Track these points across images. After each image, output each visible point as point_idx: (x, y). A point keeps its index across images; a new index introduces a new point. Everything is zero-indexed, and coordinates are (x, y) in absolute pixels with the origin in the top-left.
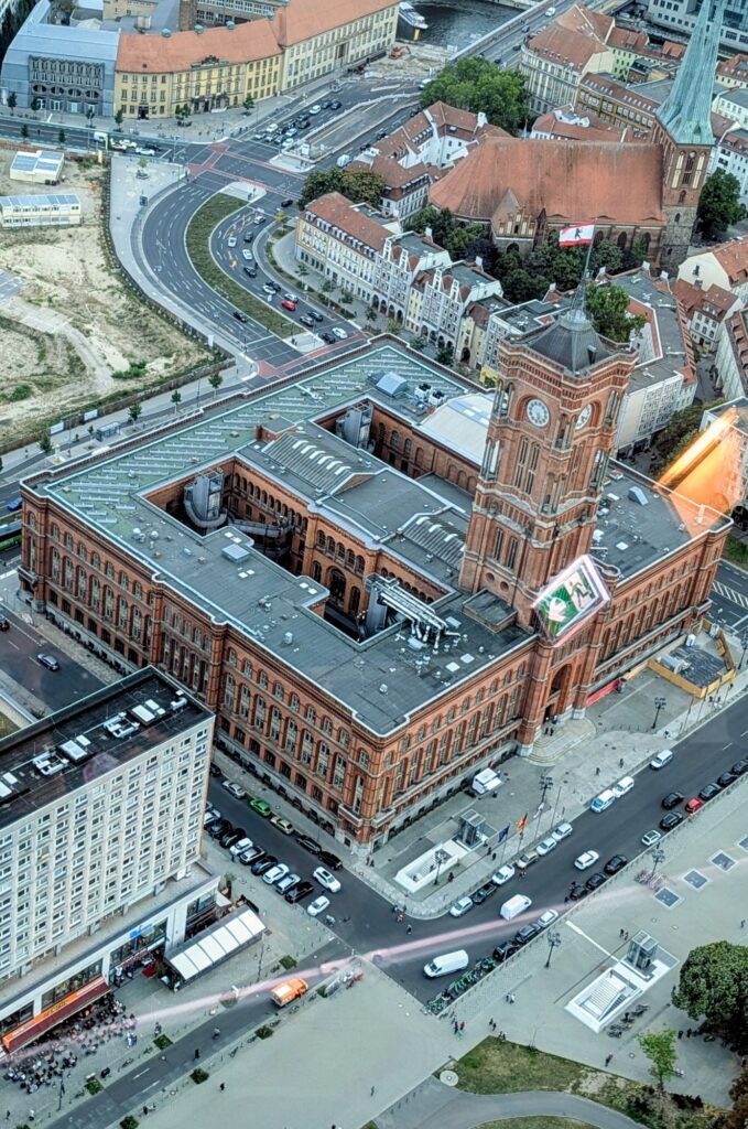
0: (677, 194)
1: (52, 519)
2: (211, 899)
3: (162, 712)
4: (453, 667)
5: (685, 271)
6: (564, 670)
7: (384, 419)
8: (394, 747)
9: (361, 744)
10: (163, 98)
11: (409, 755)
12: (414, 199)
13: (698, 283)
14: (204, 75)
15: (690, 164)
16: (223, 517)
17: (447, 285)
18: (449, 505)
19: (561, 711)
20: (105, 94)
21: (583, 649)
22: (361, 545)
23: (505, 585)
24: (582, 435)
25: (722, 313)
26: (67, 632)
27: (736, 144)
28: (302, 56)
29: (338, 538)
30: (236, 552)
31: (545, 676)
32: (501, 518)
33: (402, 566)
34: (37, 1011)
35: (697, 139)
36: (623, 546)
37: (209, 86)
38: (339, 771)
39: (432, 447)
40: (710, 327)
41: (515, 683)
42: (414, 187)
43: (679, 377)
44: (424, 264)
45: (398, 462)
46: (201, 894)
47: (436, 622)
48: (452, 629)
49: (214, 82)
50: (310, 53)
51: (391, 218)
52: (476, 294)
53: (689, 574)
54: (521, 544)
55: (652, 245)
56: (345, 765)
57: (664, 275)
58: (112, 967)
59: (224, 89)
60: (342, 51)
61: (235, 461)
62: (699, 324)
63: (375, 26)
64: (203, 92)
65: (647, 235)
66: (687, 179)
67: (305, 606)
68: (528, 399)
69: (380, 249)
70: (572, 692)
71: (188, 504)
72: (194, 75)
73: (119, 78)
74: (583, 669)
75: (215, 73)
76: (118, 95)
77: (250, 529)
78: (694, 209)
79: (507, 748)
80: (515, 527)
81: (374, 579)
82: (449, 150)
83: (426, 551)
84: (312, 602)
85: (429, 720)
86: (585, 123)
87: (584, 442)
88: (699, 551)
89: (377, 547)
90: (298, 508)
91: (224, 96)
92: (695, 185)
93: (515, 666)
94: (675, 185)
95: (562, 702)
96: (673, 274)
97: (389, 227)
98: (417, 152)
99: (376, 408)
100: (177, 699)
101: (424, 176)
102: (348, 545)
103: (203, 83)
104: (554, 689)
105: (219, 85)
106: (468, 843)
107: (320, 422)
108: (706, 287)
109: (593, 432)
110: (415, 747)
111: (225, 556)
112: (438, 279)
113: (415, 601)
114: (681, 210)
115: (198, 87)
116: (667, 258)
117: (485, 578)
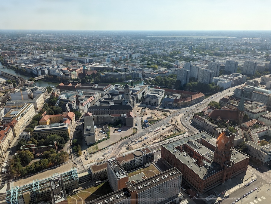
1: (165, 149)
3: (176, 173)
4: (213, 172)
5: (242, 125)
6: (228, 174)
7: (203, 140)
8: (205, 181)
9: (201, 180)
10: (178, 105)
16: (184, 151)
18: (212, 151)
19: (227, 179)
22: (200, 155)
28: (194, 101)
29: (197, 154)
32: (218, 154)
33: (206, 158)
35: (242, 110)
36: (235, 158)
39: (210, 145)
40: (246, 132)
41: (221, 175)
43: (242, 138)
44: (208, 123)
48: (212, 167)
52: (214, 127)
55: (237, 122)
60: (198, 100)
61: (185, 144)
63: (202, 98)
69: (202, 121)
70: (229, 177)
71: (180, 148)
73: (174, 103)
77: (187, 152)
78: (243, 118)
79: (220, 183)
81: (202, 159)
82: (211, 111)
83: (209, 157)
84: (194, 161)
85: (210, 178)
92: (242, 115)
104: (226, 176)
106: (215, 195)
107: (195, 140)
108: (245, 127)
111: (184, 155)
113: (207, 163)
117: (217, 161)
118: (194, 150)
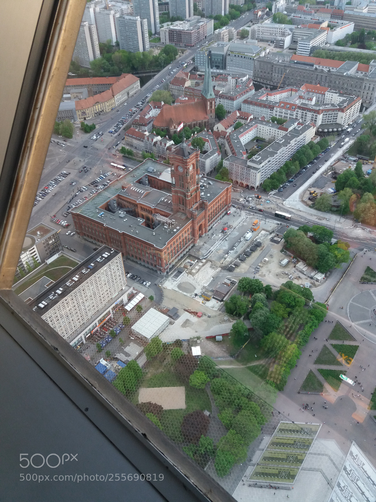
0: (210, 111)
1: (79, 217)
2: (132, 292)
3: (109, 254)
4: (175, 230)
5: (215, 129)
6: (201, 225)
7: (151, 178)
8: (165, 250)
9: (158, 252)
10: (88, 114)
11: (169, 251)
12: (151, 125)
13: (218, 130)
14: (97, 106)
15: (211, 103)
16: (119, 208)
17: (161, 144)
18: (169, 194)
19: (202, 234)
20: (75, 116)
21: (204, 220)
22: (150, 208)
23: (183, 210)
24: (192, 172)
25: (225, 136)
26: (90, 242)
27: (222, 96)
28: (119, 97)
29: (145, 208)
30: (122, 216)
31: (197, 227)
32: (179, 195)
33: (160, 210)
34: (98, 325)
35: (211, 97)
36: (209, 195)
37: (99, 109)
38: (155, 258)
39: (163, 182)
40: (223, 141)
41: (190, 231)
42: (150, 123)
43: (217, 154)
44: (155, 140)
45: (157, 187)
46: (129, 291)
47: (169, 221)
48: (173, 222)
49: (100, 108)
50: (121, 96)
51: (145, 131)
52: (168, 145)
53: (225, 198)
54: (184, 200)
55: (207, 124)
57: (210, 131)
58: (112, 311)
59: (102, 109)
60: (128, 94)
61: (119, 195)
62: (220, 140)
63: (135, 86)
64: (97, 111)
65: (205, 122)
66: (211, 107)
67: (140, 224)
68: (178, 166)
69: (144, 139)
70: (204, 230)
71: (110, 207)
72: (94, 107)
73: (77, 112)
74: (205, 225)
75: (99, 105)
76: (78, 115)
77: (125, 210)
78: (214, 114)
79: (192, 245)
80: (182, 196)
81: (154, 214)
82: (157, 112)
83: (165, 206)
84: (141, 223)
85: (172, 243)
86: (187, 99)
88: (226, 192)
89: (154, 208)
90: (135, 203)
91: (103, 111)
92: (213, 108)
93: (189, 227)
94: (209, 109)
95: (202, 232)
96: (212, 130)
97: (145, 133)
98: (149, 114)
99: (148, 176)
100: (112, 251)
101: (151, 119)
102: (148, 209)
103: (97, 109)
105: (101, 108)
107: (136, 182)
108: (220, 131)
109: (194, 170)
110: (170, 249)
111: (120, 217)
112: (159, 143)
113: (164, 218)
114: (212, 115)
115: (96, 110)
116: (210, 127)
117: (179, 209)
118: (138, 202)
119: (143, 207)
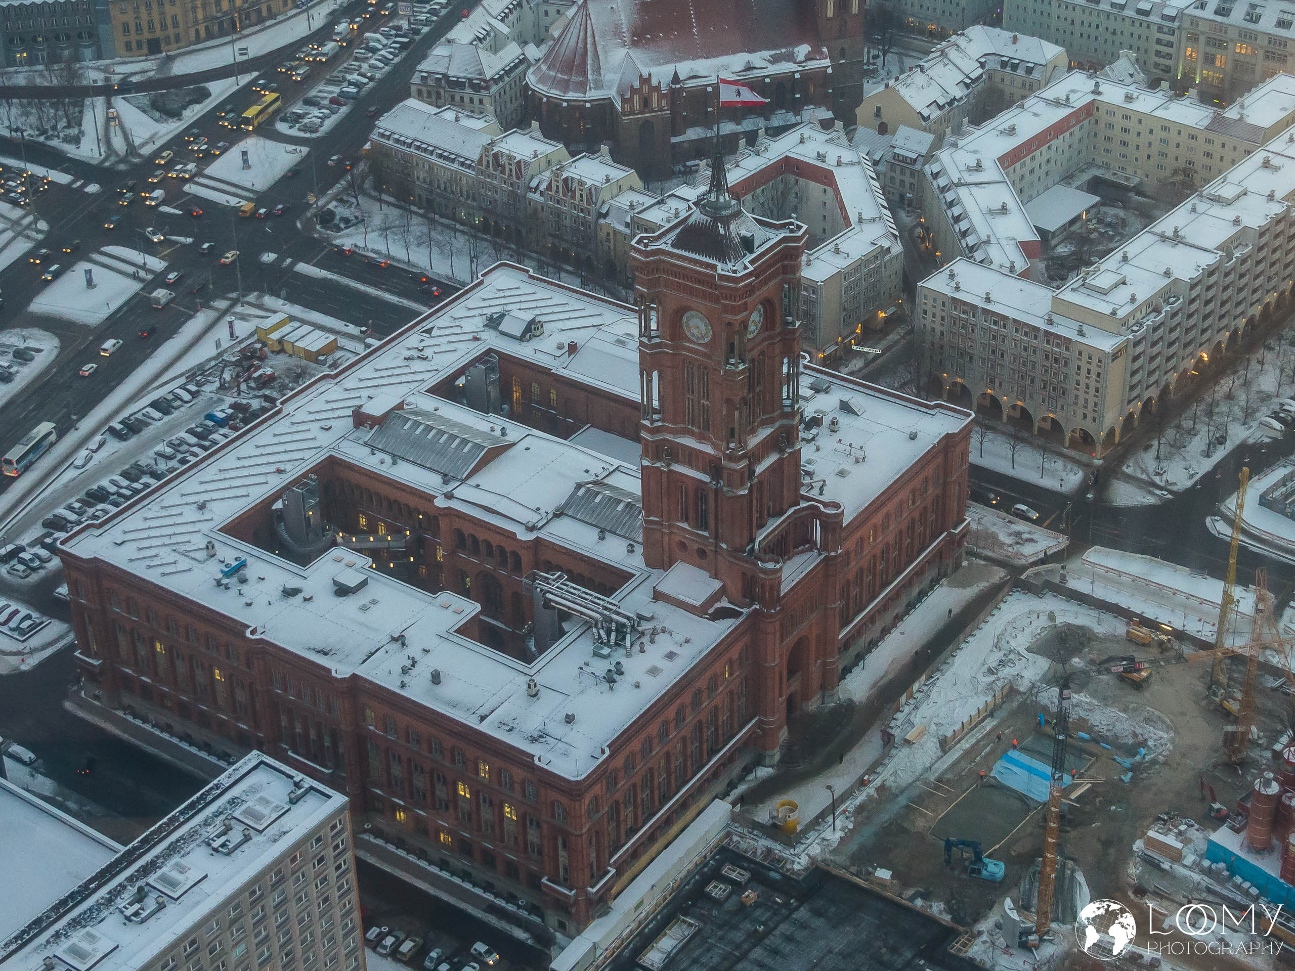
0: (835, 24)
1: (109, 583)
5: (864, 116)
6: (799, 645)
7: (516, 370)
8: (597, 789)
9: (554, 795)
10: (176, 25)
11: (618, 796)
16: (329, 534)
17: (570, 186)
18: (616, 464)
19: (807, 697)
20: (101, 32)
21: (817, 614)
23: (701, 553)
24: (760, 344)
29: (481, 535)
30: (351, 579)
31: (776, 658)
32: (680, 468)
33: (569, 554)
38: (533, 834)
39: (583, 395)
40: (907, 179)
41: (739, 674)
42: (509, 74)
47: (622, 617)
48: (644, 621)
52: (608, 192)
53: (934, 492)
54: (711, 496)
56: (538, 826)
61: (332, 462)
66: (843, 3)
67: (451, 630)
68: (680, 312)
70: (815, 669)
71: (280, 528)
73: (115, 10)
74: (823, 640)
78: (860, 40)
79: (746, 759)
80: (699, 475)
81: (535, 576)
83: (595, 527)
84: (459, 624)
85: (636, 745)
87: (762, 353)
88: (940, 460)
89: (529, 535)
90: (424, 505)
92: (855, 9)
93: (734, 652)
94: (830, 13)
95: (805, 686)
99: (503, 358)
104: (791, 673)
107: (433, 390)
109: (771, 337)
110: (623, 784)
111: (337, 587)
113: (591, 596)
114: (844, 42)
117: (675, 548)
118: (440, 502)
119: (468, 529)
